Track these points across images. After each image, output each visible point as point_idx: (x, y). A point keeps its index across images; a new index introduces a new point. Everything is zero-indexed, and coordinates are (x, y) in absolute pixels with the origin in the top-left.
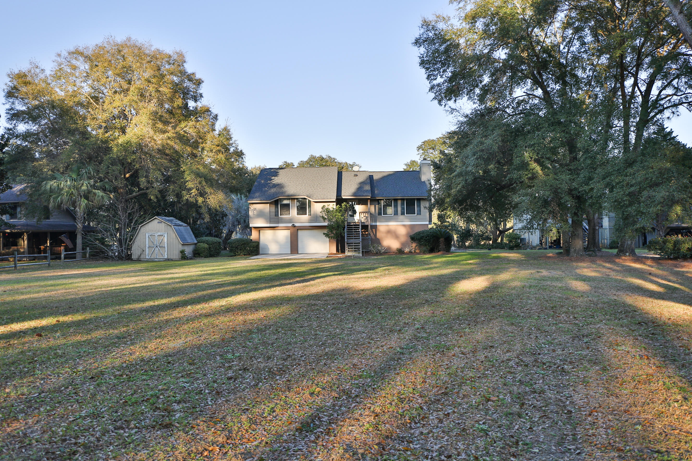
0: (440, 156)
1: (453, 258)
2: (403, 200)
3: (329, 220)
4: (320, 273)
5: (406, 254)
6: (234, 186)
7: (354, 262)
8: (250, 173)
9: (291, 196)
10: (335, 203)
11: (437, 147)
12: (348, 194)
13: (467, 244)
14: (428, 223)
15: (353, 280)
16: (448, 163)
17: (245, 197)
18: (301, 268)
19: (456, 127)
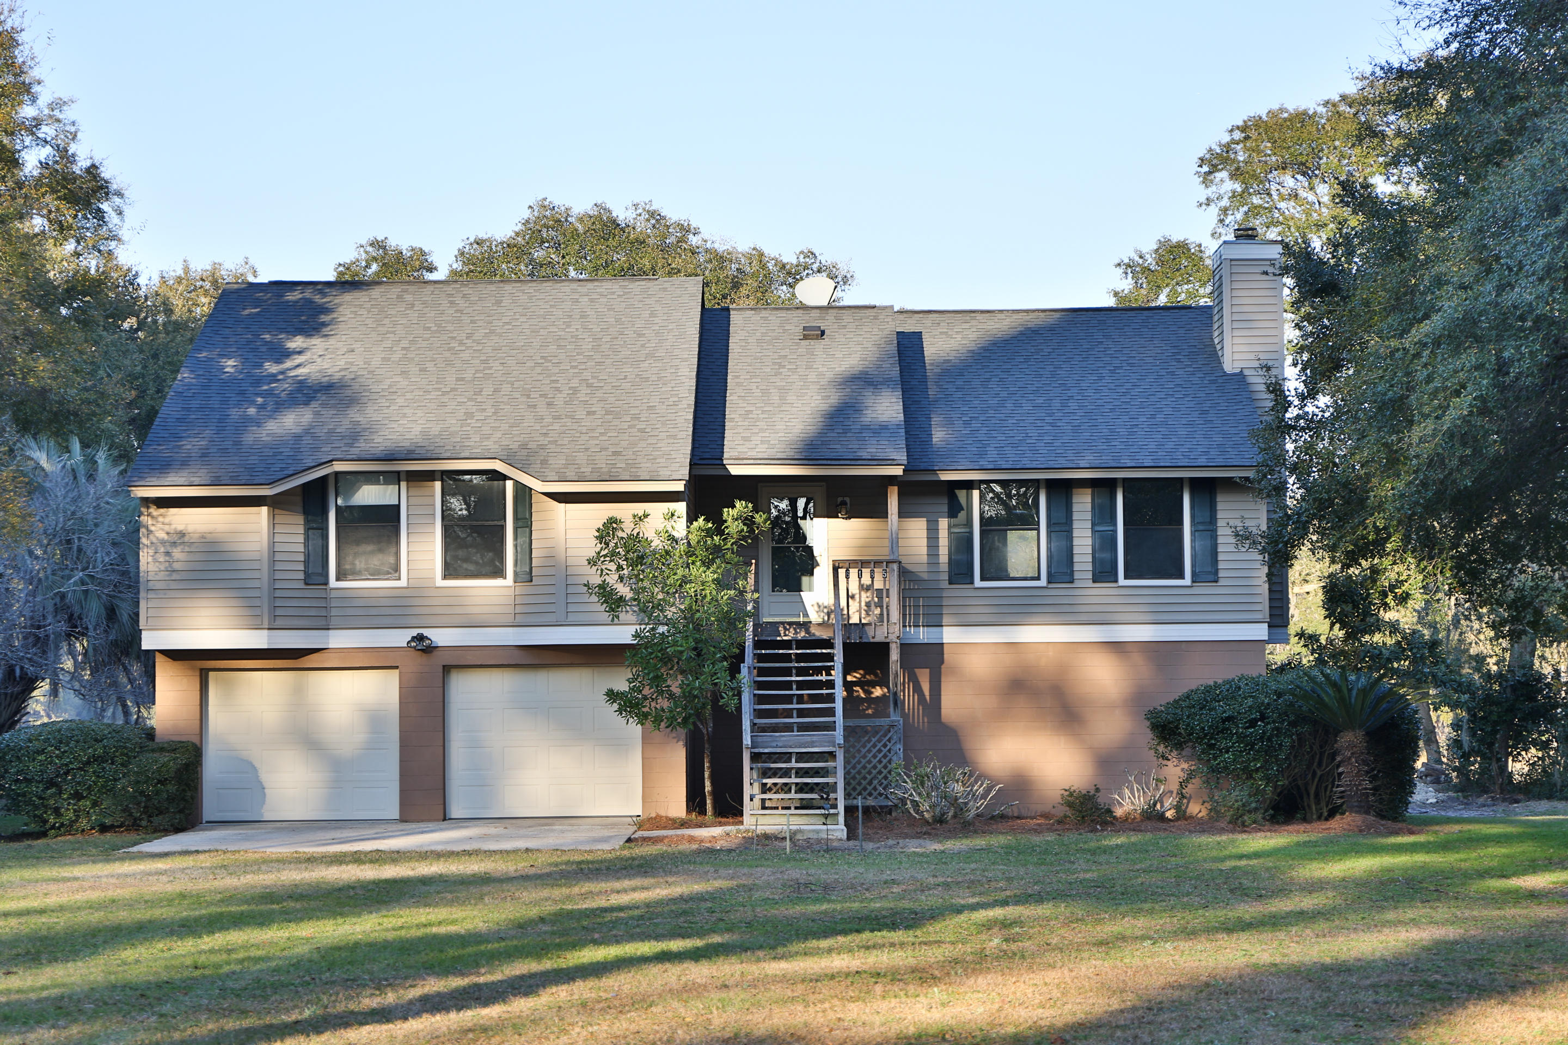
0: (1346, 212)
1: (1420, 858)
2: (1103, 487)
3: (648, 609)
4: (575, 945)
5: (1127, 824)
6: (43, 392)
7: (795, 873)
8: (154, 311)
9: (410, 456)
10: (681, 508)
11: (1329, 160)
12: (762, 450)
13: (1518, 768)
14: (1260, 631)
15: (777, 991)
16: (1387, 259)
17: (116, 461)
18: (457, 913)
19: (1439, 34)
